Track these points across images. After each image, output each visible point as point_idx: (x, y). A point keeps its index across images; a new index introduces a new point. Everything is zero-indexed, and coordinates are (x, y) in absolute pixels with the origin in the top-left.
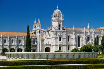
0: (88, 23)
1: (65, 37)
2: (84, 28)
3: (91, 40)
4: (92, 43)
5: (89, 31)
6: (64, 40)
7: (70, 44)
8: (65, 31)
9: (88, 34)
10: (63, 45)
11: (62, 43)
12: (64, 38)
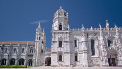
0: (107, 20)
1: (68, 40)
2: (100, 27)
3: (115, 44)
4: (118, 49)
5: (110, 31)
6: (66, 45)
7: (78, 51)
8: (68, 33)
9: (109, 35)
10: (65, 52)
11: (62, 50)
12: (67, 42)
